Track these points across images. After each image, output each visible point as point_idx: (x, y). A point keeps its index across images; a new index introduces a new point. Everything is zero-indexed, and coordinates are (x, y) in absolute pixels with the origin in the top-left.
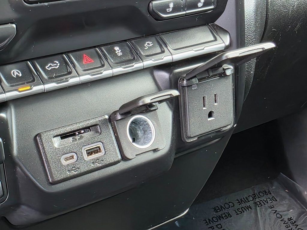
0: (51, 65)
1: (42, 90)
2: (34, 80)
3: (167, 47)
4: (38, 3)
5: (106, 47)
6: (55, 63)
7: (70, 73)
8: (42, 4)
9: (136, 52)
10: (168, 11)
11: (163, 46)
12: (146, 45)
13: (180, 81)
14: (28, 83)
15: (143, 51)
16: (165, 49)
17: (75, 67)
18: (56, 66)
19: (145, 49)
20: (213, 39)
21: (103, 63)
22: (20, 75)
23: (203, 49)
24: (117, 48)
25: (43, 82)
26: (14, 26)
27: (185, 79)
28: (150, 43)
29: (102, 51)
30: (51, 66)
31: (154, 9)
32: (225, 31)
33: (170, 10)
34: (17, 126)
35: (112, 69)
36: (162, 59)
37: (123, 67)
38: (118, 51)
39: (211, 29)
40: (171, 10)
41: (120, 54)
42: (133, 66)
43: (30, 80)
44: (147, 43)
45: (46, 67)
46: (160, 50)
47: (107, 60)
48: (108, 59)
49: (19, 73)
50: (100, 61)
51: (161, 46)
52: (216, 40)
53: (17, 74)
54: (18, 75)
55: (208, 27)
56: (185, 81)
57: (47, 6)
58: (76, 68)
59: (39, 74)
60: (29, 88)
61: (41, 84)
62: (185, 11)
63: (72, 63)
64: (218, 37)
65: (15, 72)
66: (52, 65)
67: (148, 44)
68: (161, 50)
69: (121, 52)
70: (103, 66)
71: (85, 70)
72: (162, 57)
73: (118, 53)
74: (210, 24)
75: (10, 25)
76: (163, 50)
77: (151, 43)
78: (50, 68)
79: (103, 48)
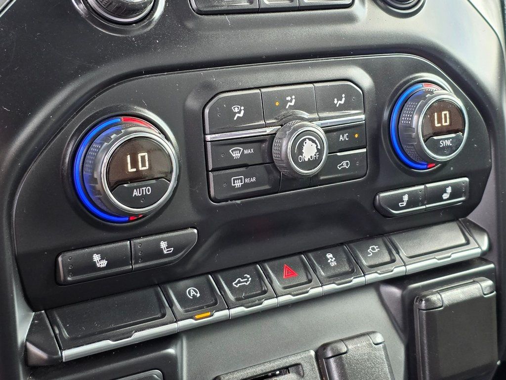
0: (239, 280)
1: (226, 316)
2: (216, 303)
3: (398, 253)
4: (227, 201)
5: (315, 253)
6: (246, 277)
7: (265, 292)
8: (234, 202)
9: (355, 260)
10: (400, 206)
11: (394, 252)
12: (370, 249)
13: (416, 301)
14: (208, 306)
15: (365, 260)
16: (397, 256)
17: (272, 282)
18: (246, 282)
19: (369, 255)
20: (463, 241)
21: (310, 277)
22: (198, 295)
23: (449, 257)
24: (329, 256)
25: (228, 306)
26: (195, 231)
27: (423, 299)
28: (375, 247)
29: (309, 260)
30: (239, 282)
31: (381, 203)
32: (481, 230)
33: (403, 204)
34: (189, 365)
35: (322, 286)
36: (392, 271)
37: (337, 282)
38: (331, 259)
39: (462, 227)
40: (405, 204)
41: (333, 264)
42: (351, 281)
43: (212, 302)
44: (370, 247)
45: (234, 283)
46: (389, 258)
47: (316, 271)
48: (318, 271)
49: (197, 293)
50: (306, 273)
51: (390, 253)
52: (468, 243)
53: (194, 293)
54: (196, 294)
55: (458, 224)
56: (424, 302)
57: (240, 204)
58: (274, 285)
59: (223, 293)
60: (209, 314)
61: (225, 309)
62: (425, 205)
63: (268, 276)
64: (471, 239)
65: (192, 290)
66: (241, 280)
67: (373, 249)
68: (391, 258)
69: (335, 261)
70: (310, 281)
71: (285, 288)
72: (392, 268)
73: (332, 262)
74: (460, 219)
75: (190, 231)
76: (393, 258)
77: (377, 247)
78: (239, 285)
79: (310, 255)
